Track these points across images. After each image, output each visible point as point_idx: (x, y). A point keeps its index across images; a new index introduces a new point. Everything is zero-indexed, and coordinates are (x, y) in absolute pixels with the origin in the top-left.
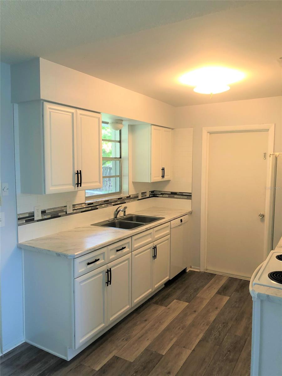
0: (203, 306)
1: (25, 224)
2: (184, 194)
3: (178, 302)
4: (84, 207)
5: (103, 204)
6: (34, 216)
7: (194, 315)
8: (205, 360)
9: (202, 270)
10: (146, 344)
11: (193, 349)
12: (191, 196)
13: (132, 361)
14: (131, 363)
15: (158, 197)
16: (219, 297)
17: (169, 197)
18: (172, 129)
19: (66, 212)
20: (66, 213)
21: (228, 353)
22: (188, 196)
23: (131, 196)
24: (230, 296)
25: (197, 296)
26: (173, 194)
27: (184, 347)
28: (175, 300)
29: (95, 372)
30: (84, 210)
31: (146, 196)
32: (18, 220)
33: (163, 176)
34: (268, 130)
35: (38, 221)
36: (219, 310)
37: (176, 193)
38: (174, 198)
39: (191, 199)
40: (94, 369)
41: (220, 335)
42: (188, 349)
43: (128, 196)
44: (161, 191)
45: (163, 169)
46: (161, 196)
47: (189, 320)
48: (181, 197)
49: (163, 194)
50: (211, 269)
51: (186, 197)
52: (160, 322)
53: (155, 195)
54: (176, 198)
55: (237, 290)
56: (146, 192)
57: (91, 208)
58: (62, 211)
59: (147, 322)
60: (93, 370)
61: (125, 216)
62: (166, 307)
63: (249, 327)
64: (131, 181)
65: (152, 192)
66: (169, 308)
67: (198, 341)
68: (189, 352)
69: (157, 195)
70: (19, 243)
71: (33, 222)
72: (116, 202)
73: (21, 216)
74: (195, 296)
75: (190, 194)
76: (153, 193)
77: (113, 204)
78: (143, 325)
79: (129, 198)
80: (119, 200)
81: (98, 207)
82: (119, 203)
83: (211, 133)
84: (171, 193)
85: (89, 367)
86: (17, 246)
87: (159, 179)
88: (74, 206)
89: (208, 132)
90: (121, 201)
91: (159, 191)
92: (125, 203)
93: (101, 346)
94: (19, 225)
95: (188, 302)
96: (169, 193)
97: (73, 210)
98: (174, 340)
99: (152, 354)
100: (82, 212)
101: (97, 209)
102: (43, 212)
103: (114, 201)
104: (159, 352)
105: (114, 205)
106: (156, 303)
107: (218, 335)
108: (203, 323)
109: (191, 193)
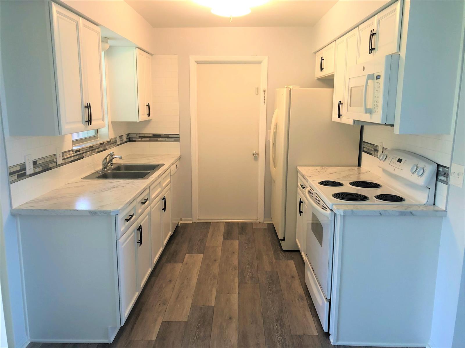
0: (220, 254)
1: (17, 180)
2: (170, 136)
3: (191, 256)
4: (73, 155)
5: (88, 152)
6: (25, 169)
7: (217, 264)
8: (255, 298)
9: (195, 221)
10: (189, 302)
11: (237, 293)
12: (179, 137)
13: (187, 321)
14: (186, 323)
15: (135, 141)
16: (228, 242)
17: (150, 141)
18: (152, 55)
19: (56, 163)
20: (57, 165)
21: (270, 286)
22: (176, 138)
23: (111, 141)
24: (238, 240)
25: (206, 246)
26: (156, 137)
27: (228, 294)
28: (187, 255)
29: (153, 342)
30: (72, 159)
31: (123, 140)
32: (10, 175)
33: (149, 114)
34: (260, 63)
35: (31, 175)
36: (236, 254)
37: (160, 135)
38: (157, 141)
39: (179, 141)
40: (150, 340)
41: (253, 275)
42: (233, 294)
43: (109, 140)
44: (139, 134)
45: (149, 105)
46: (140, 139)
47: (216, 269)
48: (167, 139)
49: (142, 137)
50: (204, 218)
51: (173, 139)
52: (187, 279)
53: (131, 139)
54: (160, 141)
55: (240, 233)
56: (123, 135)
57: (78, 156)
58: (52, 161)
59: (173, 282)
60: (150, 342)
61: (112, 165)
62: (182, 263)
63: (272, 261)
64: (110, 121)
65: (128, 135)
66: (186, 264)
67: (237, 285)
68: (236, 296)
69: (134, 139)
70: (13, 208)
71: (25, 177)
72: (99, 148)
73: (13, 170)
74: (205, 246)
75: (178, 136)
76: (129, 137)
77: (97, 150)
78: (171, 286)
79: (110, 143)
80: (101, 146)
81: (84, 155)
82: (101, 149)
83: (198, 63)
84: (153, 135)
85: (142, 340)
86: (11, 213)
87: (144, 117)
88: (63, 153)
89: (195, 62)
90: (103, 147)
91: (136, 134)
92: (106, 149)
93: (139, 318)
94: (12, 182)
95: (202, 254)
96: (150, 135)
97: (63, 159)
98: (214, 291)
99: (201, 308)
100: (71, 162)
101: (83, 157)
102: (35, 163)
103: (97, 147)
104: (207, 305)
105: (98, 152)
106: (168, 262)
107: (251, 275)
108: (231, 269)
109: (179, 134)
